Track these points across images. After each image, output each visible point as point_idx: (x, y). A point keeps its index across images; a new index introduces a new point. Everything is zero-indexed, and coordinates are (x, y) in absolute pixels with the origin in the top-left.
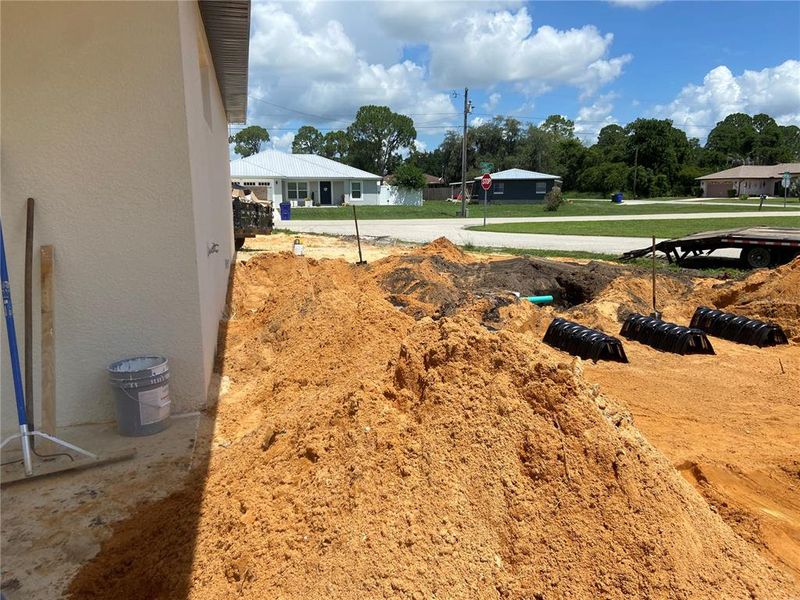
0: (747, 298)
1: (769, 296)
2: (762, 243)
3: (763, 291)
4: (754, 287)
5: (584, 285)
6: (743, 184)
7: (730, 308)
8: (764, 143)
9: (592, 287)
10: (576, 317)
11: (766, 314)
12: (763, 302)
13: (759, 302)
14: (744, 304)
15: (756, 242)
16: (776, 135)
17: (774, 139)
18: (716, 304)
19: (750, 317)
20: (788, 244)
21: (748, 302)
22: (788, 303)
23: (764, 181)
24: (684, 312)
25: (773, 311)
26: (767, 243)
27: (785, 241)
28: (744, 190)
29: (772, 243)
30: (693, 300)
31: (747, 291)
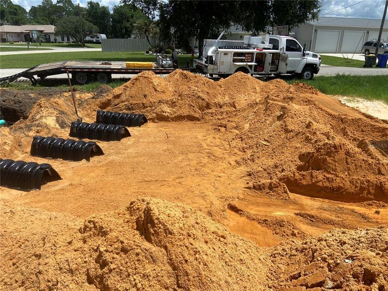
0: (117, 103)
1: (127, 100)
2: (82, 70)
3: (123, 98)
4: (118, 96)
5: (16, 107)
6: (8, 35)
7: (109, 109)
8: (11, 13)
9: (22, 108)
10: (38, 132)
11: (129, 109)
12: (125, 103)
13: (123, 104)
14: (116, 105)
15: (79, 70)
16: (16, 9)
17: (15, 11)
18: (100, 107)
19: (121, 112)
20: (95, 70)
21: (117, 105)
22: (138, 102)
23: (19, 34)
24: (86, 115)
25: (132, 107)
26: (84, 70)
27: (93, 69)
28: (10, 38)
29: (87, 70)
30: (87, 107)
31: (115, 99)
